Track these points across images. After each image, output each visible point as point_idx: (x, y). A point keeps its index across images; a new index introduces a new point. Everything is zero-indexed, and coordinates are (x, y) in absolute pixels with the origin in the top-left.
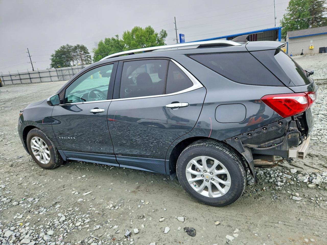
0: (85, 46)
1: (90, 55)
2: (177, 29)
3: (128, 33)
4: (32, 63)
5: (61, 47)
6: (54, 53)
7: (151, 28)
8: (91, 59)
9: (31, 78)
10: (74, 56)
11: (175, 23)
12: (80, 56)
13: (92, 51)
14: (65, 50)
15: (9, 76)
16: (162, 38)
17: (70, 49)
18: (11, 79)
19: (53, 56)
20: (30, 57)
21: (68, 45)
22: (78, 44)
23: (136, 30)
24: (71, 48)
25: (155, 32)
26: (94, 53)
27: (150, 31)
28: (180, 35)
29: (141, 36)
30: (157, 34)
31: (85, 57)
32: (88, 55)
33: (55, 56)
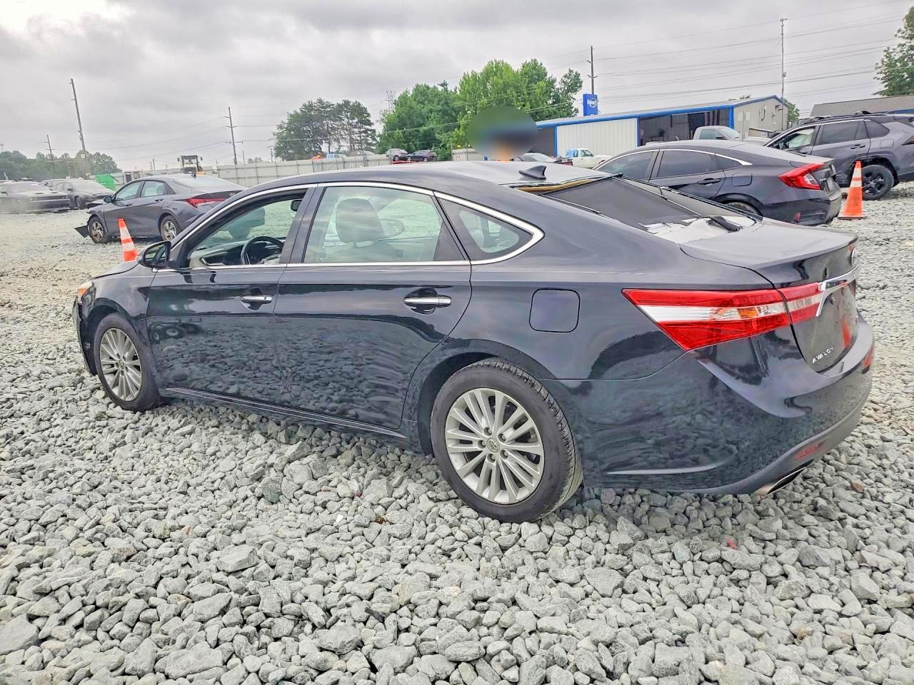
0: (364, 104)
1: (373, 127)
2: (594, 77)
3: (474, 76)
4: (233, 144)
5: (305, 105)
6: (287, 121)
7: (538, 64)
8: (374, 139)
10: (333, 129)
11: (592, 63)
12: (346, 130)
13: (379, 119)
14: (312, 113)
16: (568, 91)
17: (326, 112)
19: (281, 127)
20: (232, 128)
21: (320, 101)
22: (346, 99)
23: (495, 70)
24: (328, 109)
25: (547, 77)
26: (384, 124)
27: (534, 73)
29: (506, 86)
30: (554, 81)
31: (360, 132)
32: (368, 127)
33: (287, 128)
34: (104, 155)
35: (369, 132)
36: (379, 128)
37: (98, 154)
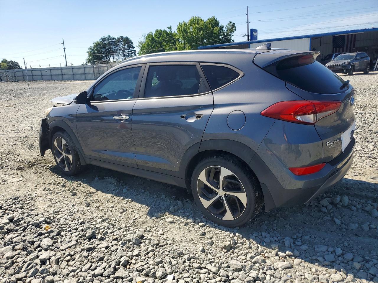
0: (130, 38)
1: (135, 49)
2: (249, 22)
3: (185, 24)
4: (65, 57)
5: (101, 38)
6: (93, 45)
7: (215, 19)
9: (63, 75)
10: (115, 50)
11: (248, 15)
12: (122, 50)
13: (138, 45)
14: (105, 42)
15: (39, 70)
16: (229, 32)
18: (41, 74)
19: (90, 49)
20: (64, 48)
21: (109, 36)
22: (121, 36)
23: (195, 21)
24: (113, 40)
25: (219, 25)
26: (140, 48)
27: (213, 23)
28: (252, 30)
30: (223, 27)
31: (128, 52)
32: (132, 49)
33: (93, 50)
34: (14, 62)
35: (133, 52)
36: (137, 50)
37: (12, 61)
